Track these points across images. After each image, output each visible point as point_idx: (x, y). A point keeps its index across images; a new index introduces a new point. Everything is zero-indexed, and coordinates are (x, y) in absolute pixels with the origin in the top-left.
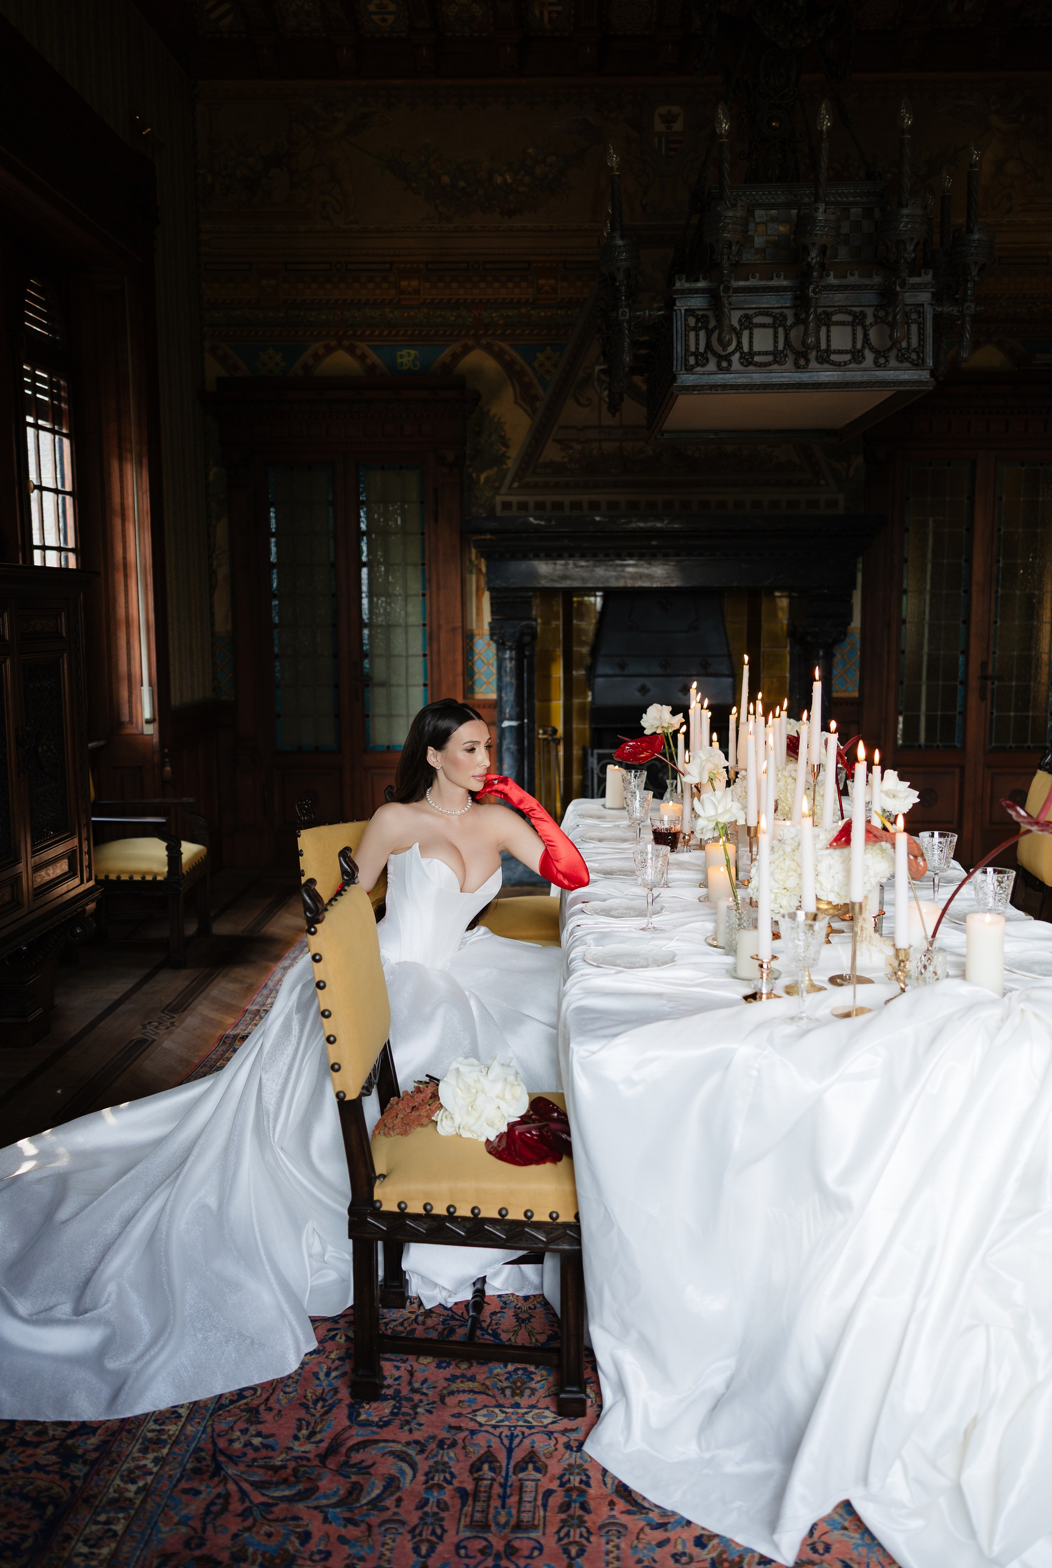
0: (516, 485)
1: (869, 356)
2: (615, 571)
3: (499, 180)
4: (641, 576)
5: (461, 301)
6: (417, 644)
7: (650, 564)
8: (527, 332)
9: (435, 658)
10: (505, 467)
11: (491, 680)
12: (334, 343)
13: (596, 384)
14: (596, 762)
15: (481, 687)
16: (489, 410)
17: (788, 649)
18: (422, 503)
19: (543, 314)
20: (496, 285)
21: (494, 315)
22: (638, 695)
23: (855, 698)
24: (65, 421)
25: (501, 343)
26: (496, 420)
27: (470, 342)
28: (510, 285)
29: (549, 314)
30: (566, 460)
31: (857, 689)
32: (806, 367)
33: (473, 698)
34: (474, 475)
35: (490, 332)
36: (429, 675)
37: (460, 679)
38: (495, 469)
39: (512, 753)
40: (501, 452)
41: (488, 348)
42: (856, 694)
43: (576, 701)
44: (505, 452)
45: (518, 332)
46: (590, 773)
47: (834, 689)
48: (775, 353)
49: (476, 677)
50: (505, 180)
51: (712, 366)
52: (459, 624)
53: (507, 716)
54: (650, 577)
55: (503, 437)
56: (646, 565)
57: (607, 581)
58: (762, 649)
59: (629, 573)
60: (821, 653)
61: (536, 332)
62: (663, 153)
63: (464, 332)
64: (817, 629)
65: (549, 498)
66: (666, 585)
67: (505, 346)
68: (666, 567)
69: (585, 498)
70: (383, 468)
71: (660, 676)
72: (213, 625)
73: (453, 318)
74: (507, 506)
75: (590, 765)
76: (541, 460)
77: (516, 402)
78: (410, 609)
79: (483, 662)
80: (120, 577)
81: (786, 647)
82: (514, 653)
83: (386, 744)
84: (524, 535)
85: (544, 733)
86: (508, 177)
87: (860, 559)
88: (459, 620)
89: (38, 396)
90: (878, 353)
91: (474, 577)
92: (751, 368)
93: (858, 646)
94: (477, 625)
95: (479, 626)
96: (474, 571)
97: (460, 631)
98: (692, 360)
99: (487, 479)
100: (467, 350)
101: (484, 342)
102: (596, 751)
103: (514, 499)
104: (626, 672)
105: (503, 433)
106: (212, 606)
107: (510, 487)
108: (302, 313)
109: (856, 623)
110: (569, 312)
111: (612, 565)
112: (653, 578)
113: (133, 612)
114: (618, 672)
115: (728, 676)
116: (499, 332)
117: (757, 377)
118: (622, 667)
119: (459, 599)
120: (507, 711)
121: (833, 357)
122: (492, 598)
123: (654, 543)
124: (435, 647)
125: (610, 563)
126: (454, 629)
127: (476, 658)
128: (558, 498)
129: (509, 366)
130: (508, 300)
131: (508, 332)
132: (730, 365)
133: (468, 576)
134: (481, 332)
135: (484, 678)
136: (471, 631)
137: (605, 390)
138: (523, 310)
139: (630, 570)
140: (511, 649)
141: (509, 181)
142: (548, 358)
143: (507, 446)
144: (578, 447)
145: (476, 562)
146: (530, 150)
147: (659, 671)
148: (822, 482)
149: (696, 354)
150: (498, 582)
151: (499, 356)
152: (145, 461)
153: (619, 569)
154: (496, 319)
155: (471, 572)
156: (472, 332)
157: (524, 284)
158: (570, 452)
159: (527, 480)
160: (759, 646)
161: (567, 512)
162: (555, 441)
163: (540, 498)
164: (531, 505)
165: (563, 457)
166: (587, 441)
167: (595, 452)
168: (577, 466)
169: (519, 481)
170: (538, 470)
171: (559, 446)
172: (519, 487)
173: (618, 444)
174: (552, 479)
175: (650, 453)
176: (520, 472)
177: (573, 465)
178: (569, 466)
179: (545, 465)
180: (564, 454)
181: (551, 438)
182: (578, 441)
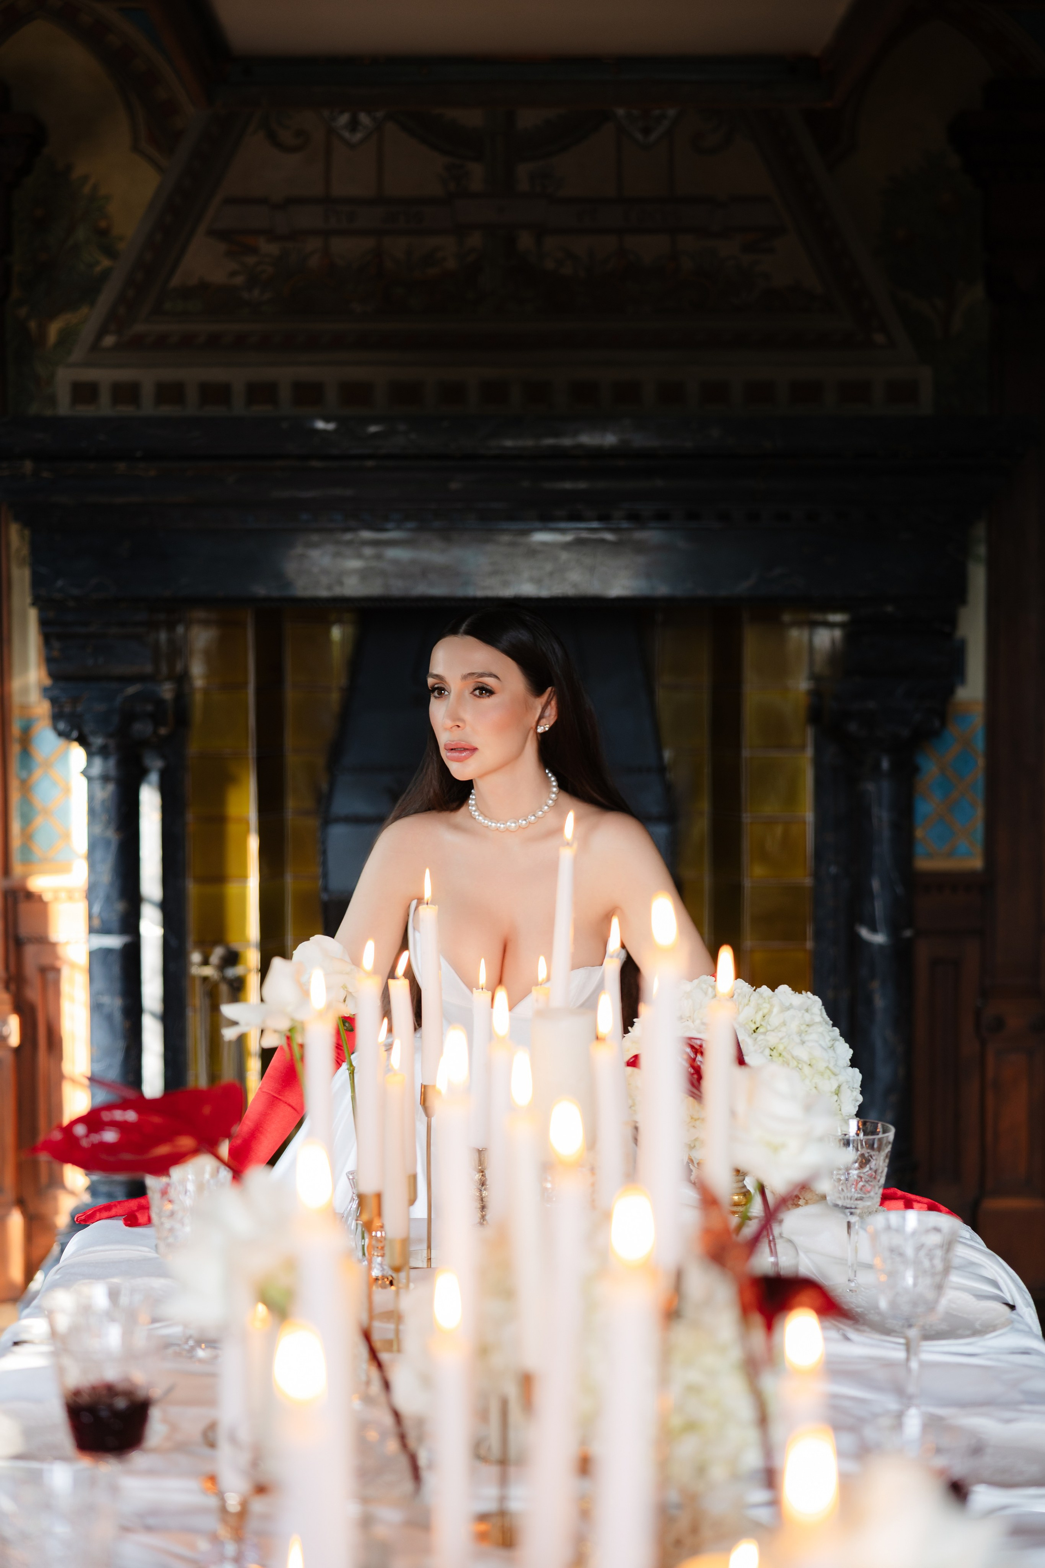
0: (109, 340)
2: (360, 556)
4: (425, 571)
15: (51, 846)
16: (69, 169)
17: (809, 752)
23: (973, 874)
26: (87, 189)
30: (239, 280)
31: (978, 849)
34: (33, 325)
40: (98, 269)
41: (68, 18)
42: (977, 863)
43: (290, 882)
47: (919, 849)
49: (38, 822)
55: (104, 233)
56: (438, 543)
57: (341, 583)
58: (746, 753)
59: (396, 562)
60: (885, 764)
64: (871, 705)
65: (196, 375)
67: (107, 11)
68: (491, 547)
69: (284, 374)
74: (84, 392)
76: (175, 281)
77: (136, 148)
81: (803, 747)
82: (112, 762)
85: (205, 962)
87: (980, 530)
93: (980, 744)
99: (63, 335)
100: (15, 19)
103: (103, 376)
105: (103, 224)
107: (95, 346)
109: (974, 687)
111: (350, 543)
112: (458, 574)
122: (44, 623)
123: (456, 486)
125: (348, 536)
127: (38, 774)
128: (216, 374)
129: (117, 61)
135: (56, 824)
136: (25, 707)
139: (393, 553)
140: (103, 751)
144: (270, 249)
148: (879, 338)
150: (60, 583)
153: (368, 551)
158: (251, 260)
159: (139, 328)
160: (737, 745)
161: (239, 407)
162: (213, 233)
163: (169, 374)
164: (148, 392)
165: (233, 274)
166: (293, 235)
167: (314, 262)
168: (267, 297)
169: (119, 332)
170: (168, 306)
171: (223, 247)
172: (118, 346)
173: (371, 242)
174: (203, 328)
175: (451, 264)
176: (121, 309)
177: (257, 292)
178: (246, 295)
179: (186, 293)
180: (234, 266)
181: (203, 227)
182: (270, 235)
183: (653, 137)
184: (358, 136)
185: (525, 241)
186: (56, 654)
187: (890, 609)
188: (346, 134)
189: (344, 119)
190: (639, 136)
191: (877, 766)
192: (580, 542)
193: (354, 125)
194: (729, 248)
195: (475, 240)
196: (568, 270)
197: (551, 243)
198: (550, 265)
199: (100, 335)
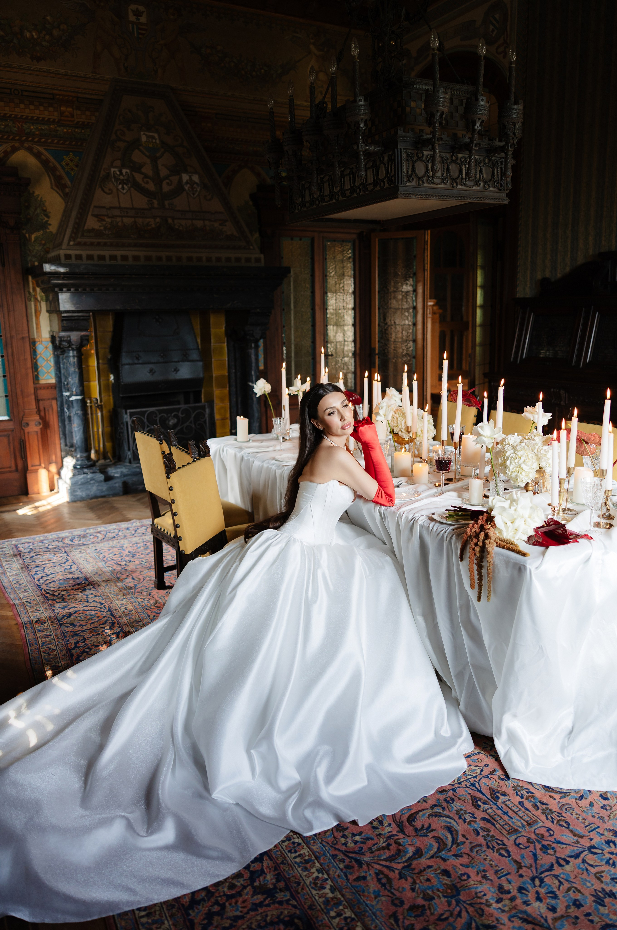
0: (72, 243)
3: (28, 35)
5: (8, 115)
8: (56, 141)
9: (10, 358)
10: (48, 230)
11: (49, 371)
13: (113, 180)
14: (129, 417)
15: (44, 375)
16: (34, 192)
17: (226, 343)
19: (65, 130)
20: (32, 107)
21: (32, 127)
22: (149, 375)
25: (38, 147)
26: (39, 199)
27: (17, 145)
28: (42, 108)
29: (70, 131)
30: (102, 228)
31: (263, 365)
35: (30, 139)
36: (7, 369)
37: (30, 371)
38: (42, 232)
39: (79, 416)
40: (44, 221)
41: (30, 150)
42: (263, 368)
44: (47, 221)
45: (50, 140)
46: (125, 424)
49: (40, 369)
50: (33, 35)
53: (74, 393)
55: (45, 211)
58: (212, 344)
61: (62, 142)
62: (136, 35)
63: (11, 137)
64: (252, 332)
65: (96, 253)
67: (41, 149)
69: (118, 253)
73: (3, 127)
74: (68, 257)
75: (125, 420)
76: (86, 228)
79: (43, 359)
81: (224, 342)
84: (86, 276)
85: (91, 402)
86: (34, 34)
88: (27, 332)
91: (33, 304)
94: (37, 335)
95: (39, 335)
96: (32, 299)
97: (27, 339)
99: (36, 239)
100: (14, 150)
101: (26, 145)
102: (128, 411)
103: (72, 252)
104: (140, 361)
105: (45, 208)
107: (69, 245)
110: (83, 131)
114: (136, 361)
115: (200, 361)
116: (36, 139)
118: (138, 359)
119: (25, 318)
120: (74, 390)
124: (10, 350)
126: (23, 338)
127: (38, 357)
128: (102, 253)
129: (45, 163)
130: (41, 119)
131: (43, 140)
133: (28, 303)
134: (24, 138)
135: (45, 370)
136: (34, 339)
137: (120, 184)
138: (52, 126)
141: (35, 36)
142: (72, 160)
143: (48, 217)
144: (109, 220)
145: (33, 294)
146: (48, 18)
147: (159, 360)
148: (251, 247)
151: (38, 155)
154: (33, 130)
155: (30, 300)
156: (17, 138)
157: (51, 109)
158: (104, 223)
159: (79, 240)
160: (210, 343)
161: (108, 262)
162: (92, 215)
163: (89, 252)
164: (84, 257)
165: (100, 226)
166: (113, 217)
167: (120, 224)
168: (110, 233)
169: (74, 241)
170: (85, 234)
171: (96, 219)
172: (74, 245)
173: (133, 220)
174: (96, 241)
175: (153, 226)
176: (73, 235)
177: (107, 231)
178: (104, 232)
179: (89, 231)
180: (100, 224)
181: (90, 214)
182: (109, 217)
183: (195, 196)
184: (125, 191)
185: (170, 221)
187: (258, 310)
188: (122, 191)
189: (120, 186)
190: (192, 195)
191: (251, 346)
193: (123, 188)
194: (216, 224)
195: (158, 220)
196: (181, 228)
197: (176, 221)
198: (177, 227)
199: (69, 242)
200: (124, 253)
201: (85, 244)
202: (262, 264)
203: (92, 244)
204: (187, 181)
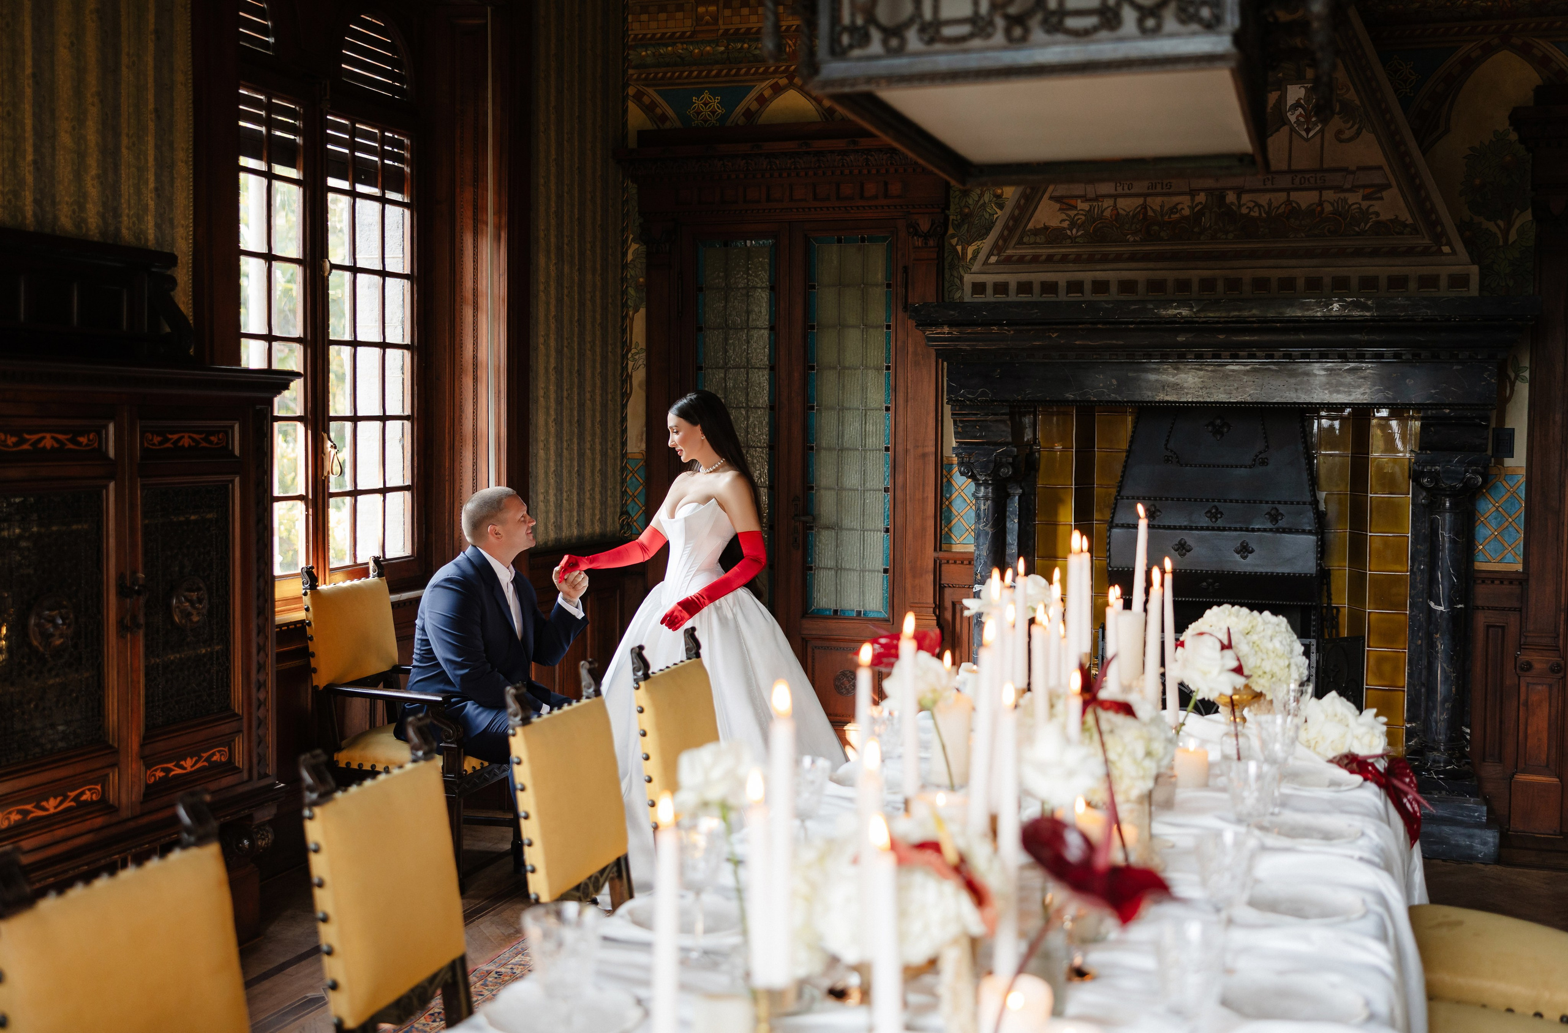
0: (993, 259)
1: (1129, 15)
4: (1164, 386)
6: (878, 473)
7: (1177, 369)
9: (899, 494)
11: (968, 526)
12: (783, 81)
15: (960, 538)
17: (1410, 496)
18: (889, 286)
23: (1514, 573)
24: (407, 187)
30: (1065, 224)
31: (1520, 559)
32: (1024, 39)
33: (949, 551)
34: (959, 248)
36: (891, 517)
37: (931, 523)
40: (993, 216)
42: (1519, 568)
47: (1479, 557)
48: (974, 20)
49: (953, 522)
51: (876, 46)
52: (931, 449)
54: (1177, 387)
56: (1171, 370)
58: (1369, 494)
59: (1146, 381)
65: (1039, 278)
66: (1201, 400)
68: (1201, 373)
69: (1088, 276)
70: (839, 241)
71: (1207, 529)
72: (624, 444)
74: (978, 288)
76: (1030, 226)
78: (870, 428)
80: (468, 382)
81: (1407, 494)
82: (990, 489)
83: (833, 607)
88: (932, 442)
89: (357, 154)
90: (1144, 13)
92: (938, 46)
93: (1522, 494)
97: (932, 458)
98: (845, 39)
103: (989, 279)
106: (624, 419)
107: (985, 263)
108: (746, 46)
109: (1518, 461)
112: (1182, 388)
113: (482, 424)
115: (1310, 532)
117: (944, 61)
119: (932, 415)
120: (979, 570)
121: (1071, 23)
122: (954, 414)
123: (1181, 339)
124: (900, 480)
126: (924, 456)
127: (956, 495)
132: (903, 41)
135: (962, 524)
136: (950, 458)
140: (984, 484)
144: (1085, 206)
147: (1205, 521)
148: (1446, 249)
149: (852, 29)
150: (961, 392)
152: (504, 235)
158: (1072, 213)
159: (1009, 252)
160: (1365, 490)
161: (1062, 296)
162: (1051, 198)
163: (1024, 277)
164: (1013, 287)
165: (1063, 221)
166: (1097, 198)
167: (1107, 213)
168: (1079, 233)
169: (998, 255)
170: (1025, 240)
171: (1058, 206)
172: (998, 263)
173: (1141, 201)
174: (1044, 251)
175: (1186, 212)
176: (1000, 243)
177: (1074, 231)
178: (1069, 232)
179: (1036, 232)
180: (1064, 216)
181: (1047, 195)
182: (1084, 198)
183: (1311, 135)
185: (1231, 197)
186: (960, 429)
187: (1447, 411)
190: (1304, 134)
191: (1442, 505)
192: (1254, 370)
194: (1353, 198)
195: (1201, 198)
196: (1255, 213)
197: (1245, 198)
198: (1244, 211)
199: (988, 257)
200: (1100, 275)
201: (1021, 260)
202: (1474, 289)
203: (1035, 259)
204: (1298, 101)
